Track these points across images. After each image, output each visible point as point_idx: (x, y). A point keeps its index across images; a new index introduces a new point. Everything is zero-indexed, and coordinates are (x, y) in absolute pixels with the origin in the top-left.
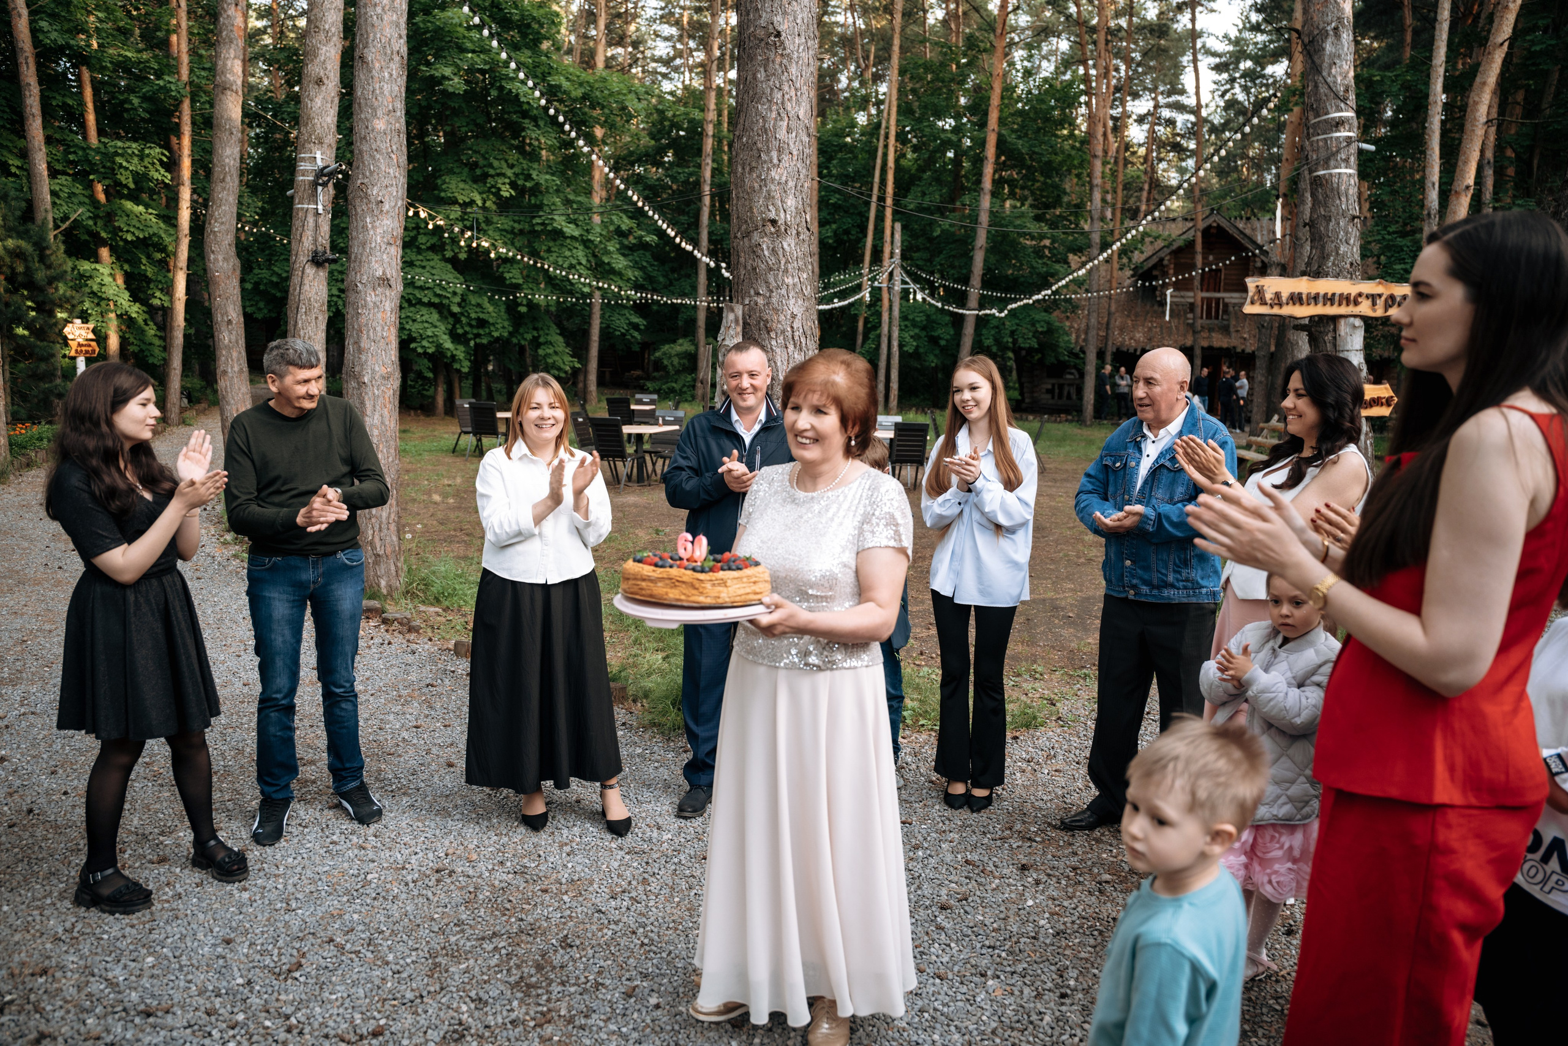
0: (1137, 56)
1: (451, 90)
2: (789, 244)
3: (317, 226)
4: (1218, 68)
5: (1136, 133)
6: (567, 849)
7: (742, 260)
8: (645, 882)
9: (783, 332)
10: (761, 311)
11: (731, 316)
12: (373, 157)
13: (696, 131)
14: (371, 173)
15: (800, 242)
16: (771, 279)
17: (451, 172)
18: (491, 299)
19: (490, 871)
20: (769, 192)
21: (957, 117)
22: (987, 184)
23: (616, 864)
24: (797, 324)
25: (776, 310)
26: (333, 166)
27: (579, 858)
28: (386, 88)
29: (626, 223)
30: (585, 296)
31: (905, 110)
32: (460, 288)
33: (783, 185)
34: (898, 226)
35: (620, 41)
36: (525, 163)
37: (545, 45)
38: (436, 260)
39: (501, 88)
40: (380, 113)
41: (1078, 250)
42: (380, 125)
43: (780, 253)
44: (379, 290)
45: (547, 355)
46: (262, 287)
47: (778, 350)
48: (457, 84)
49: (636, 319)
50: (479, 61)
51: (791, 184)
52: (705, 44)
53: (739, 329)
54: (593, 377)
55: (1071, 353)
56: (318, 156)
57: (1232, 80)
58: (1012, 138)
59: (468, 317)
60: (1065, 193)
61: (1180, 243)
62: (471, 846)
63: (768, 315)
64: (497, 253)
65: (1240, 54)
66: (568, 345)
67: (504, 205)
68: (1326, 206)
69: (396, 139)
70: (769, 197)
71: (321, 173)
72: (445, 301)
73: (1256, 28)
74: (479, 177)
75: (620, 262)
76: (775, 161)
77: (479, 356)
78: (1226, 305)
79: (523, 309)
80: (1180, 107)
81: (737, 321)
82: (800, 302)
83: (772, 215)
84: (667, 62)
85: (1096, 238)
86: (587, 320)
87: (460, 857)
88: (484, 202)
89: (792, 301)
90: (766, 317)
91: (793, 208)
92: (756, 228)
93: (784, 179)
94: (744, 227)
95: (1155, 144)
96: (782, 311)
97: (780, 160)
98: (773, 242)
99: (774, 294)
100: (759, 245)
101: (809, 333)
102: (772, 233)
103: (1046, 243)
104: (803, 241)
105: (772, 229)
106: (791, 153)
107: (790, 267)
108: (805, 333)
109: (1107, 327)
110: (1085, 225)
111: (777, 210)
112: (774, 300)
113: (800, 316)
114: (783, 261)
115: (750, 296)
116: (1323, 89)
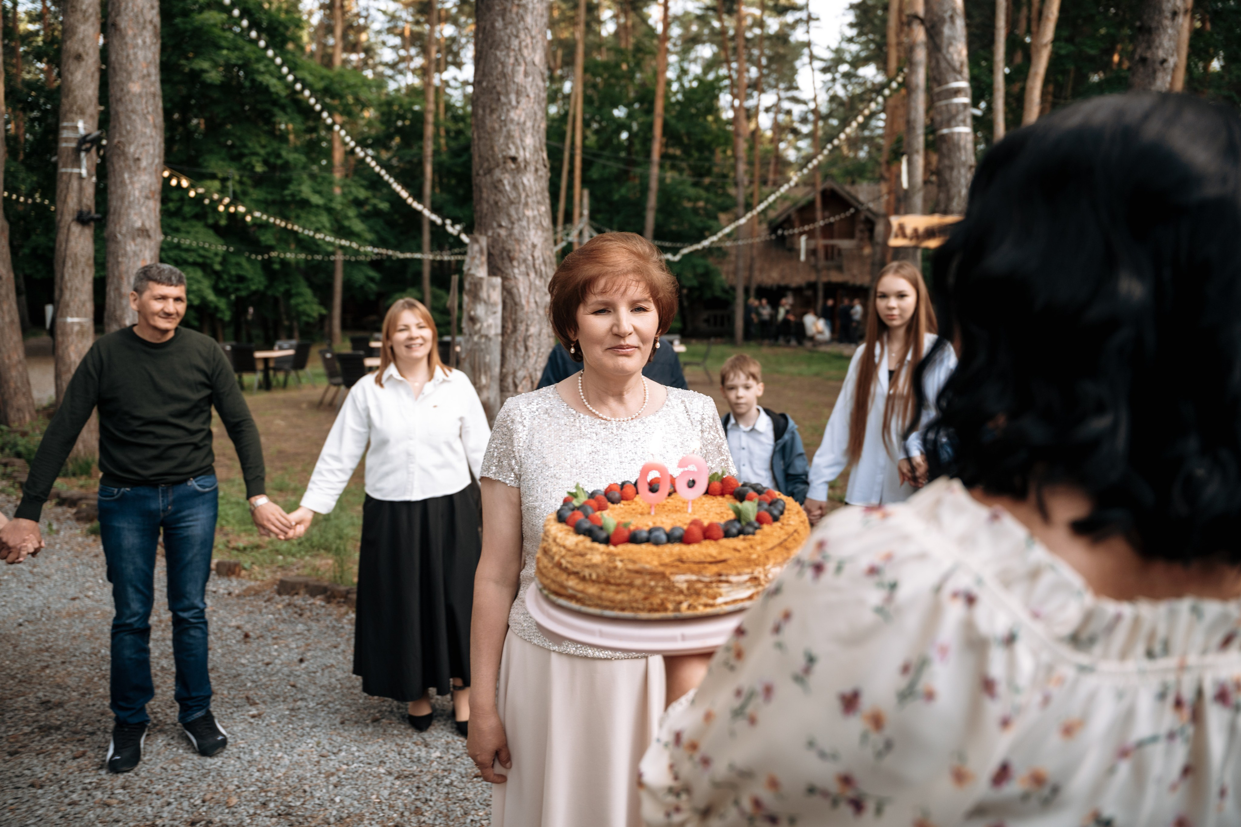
0: (764, 61)
1: (209, 81)
2: (528, 179)
3: (81, 189)
4: (825, 70)
5: (765, 121)
6: (333, 779)
7: (485, 195)
8: (418, 812)
9: (525, 261)
10: (503, 242)
11: (476, 247)
12: (129, 118)
13: (419, 119)
14: (128, 132)
15: (538, 179)
16: (513, 212)
17: (211, 152)
18: (248, 259)
19: (251, 816)
20: (509, 132)
21: (628, 105)
22: (656, 156)
23: (386, 793)
24: (537, 254)
25: (518, 241)
26: (96, 133)
27: (347, 790)
28: (141, 54)
29: (362, 194)
30: (329, 254)
31: (588, 101)
32: (221, 248)
33: (522, 125)
34: (586, 193)
35: (353, 47)
36: (275, 145)
37: (290, 46)
38: (199, 227)
39: (253, 81)
40: (135, 76)
41: (725, 209)
42: (135, 88)
43: (521, 187)
44: (139, 240)
45: (298, 305)
46: (40, 252)
47: (521, 278)
48: (214, 76)
49: (372, 273)
50: (234, 57)
51: (529, 124)
52: (424, 51)
53: (484, 259)
54: (337, 322)
55: (725, 291)
56: (81, 125)
57: (834, 80)
58: (673, 122)
59: (229, 274)
60: (716, 165)
61: (803, 202)
62: (231, 787)
63: (511, 245)
64: (253, 217)
65: (838, 60)
66: (315, 295)
67: (259, 181)
68: (949, 157)
69: (151, 101)
70: (509, 136)
71: (83, 140)
72: (208, 261)
73: (850, 40)
74: (236, 156)
75: (358, 226)
76: (514, 103)
77: (239, 307)
78: (839, 250)
79: (276, 266)
80: (795, 100)
81: (481, 251)
82: (540, 233)
83: (513, 152)
84: (393, 66)
85: (741, 199)
86: (331, 275)
87: (218, 802)
88: (241, 176)
89: (532, 232)
90: (508, 247)
91: (531, 147)
92: (498, 165)
93: (522, 119)
94: (486, 165)
95: (778, 128)
96: (524, 241)
97: (518, 102)
98: (514, 177)
99: (516, 226)
100: (500, 181)
101: (548, 261)
102: (512, 170)
103: (701, 204)
104: (541, 177)
105: (513, 166)
106: (528, 96)
107: (530, 200)
108: (544, 262)
109: (751, 268)
110: (732, 191)
111: (517, 149)
112: (516, 231)
113: (539, 246)
114: (523, 195)
115: (493, 228)
116: (944, 65)
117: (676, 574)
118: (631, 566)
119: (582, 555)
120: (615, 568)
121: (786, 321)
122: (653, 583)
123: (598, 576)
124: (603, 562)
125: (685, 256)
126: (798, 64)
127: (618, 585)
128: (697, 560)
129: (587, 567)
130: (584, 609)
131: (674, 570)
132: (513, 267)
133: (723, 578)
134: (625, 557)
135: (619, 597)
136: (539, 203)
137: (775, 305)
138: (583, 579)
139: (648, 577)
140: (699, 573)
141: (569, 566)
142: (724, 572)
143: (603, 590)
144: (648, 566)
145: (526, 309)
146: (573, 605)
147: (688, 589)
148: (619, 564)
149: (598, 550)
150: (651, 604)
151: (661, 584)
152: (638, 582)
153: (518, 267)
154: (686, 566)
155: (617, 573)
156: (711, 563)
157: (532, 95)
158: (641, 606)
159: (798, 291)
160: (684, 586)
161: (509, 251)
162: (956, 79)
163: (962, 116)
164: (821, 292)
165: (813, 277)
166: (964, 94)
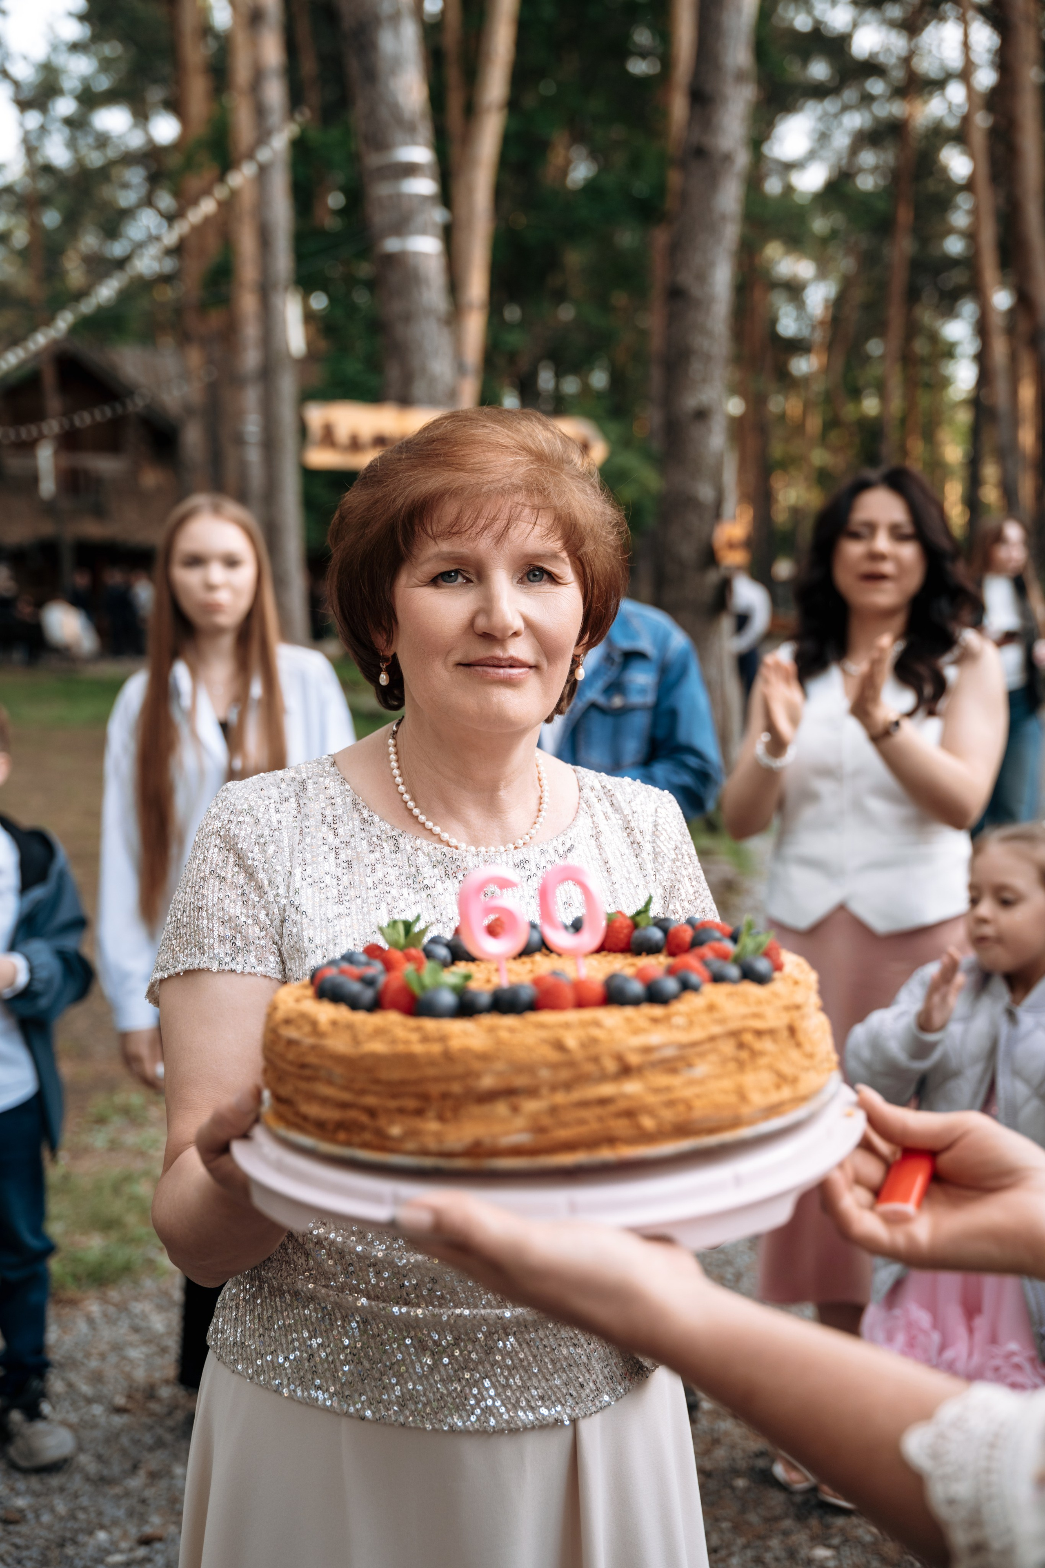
78: (96, 478)
116: (384, 113)
162: (405, 144)
163: (420, 219)
164: (67, 559)
165: (46, 528)
166: (424, 176)
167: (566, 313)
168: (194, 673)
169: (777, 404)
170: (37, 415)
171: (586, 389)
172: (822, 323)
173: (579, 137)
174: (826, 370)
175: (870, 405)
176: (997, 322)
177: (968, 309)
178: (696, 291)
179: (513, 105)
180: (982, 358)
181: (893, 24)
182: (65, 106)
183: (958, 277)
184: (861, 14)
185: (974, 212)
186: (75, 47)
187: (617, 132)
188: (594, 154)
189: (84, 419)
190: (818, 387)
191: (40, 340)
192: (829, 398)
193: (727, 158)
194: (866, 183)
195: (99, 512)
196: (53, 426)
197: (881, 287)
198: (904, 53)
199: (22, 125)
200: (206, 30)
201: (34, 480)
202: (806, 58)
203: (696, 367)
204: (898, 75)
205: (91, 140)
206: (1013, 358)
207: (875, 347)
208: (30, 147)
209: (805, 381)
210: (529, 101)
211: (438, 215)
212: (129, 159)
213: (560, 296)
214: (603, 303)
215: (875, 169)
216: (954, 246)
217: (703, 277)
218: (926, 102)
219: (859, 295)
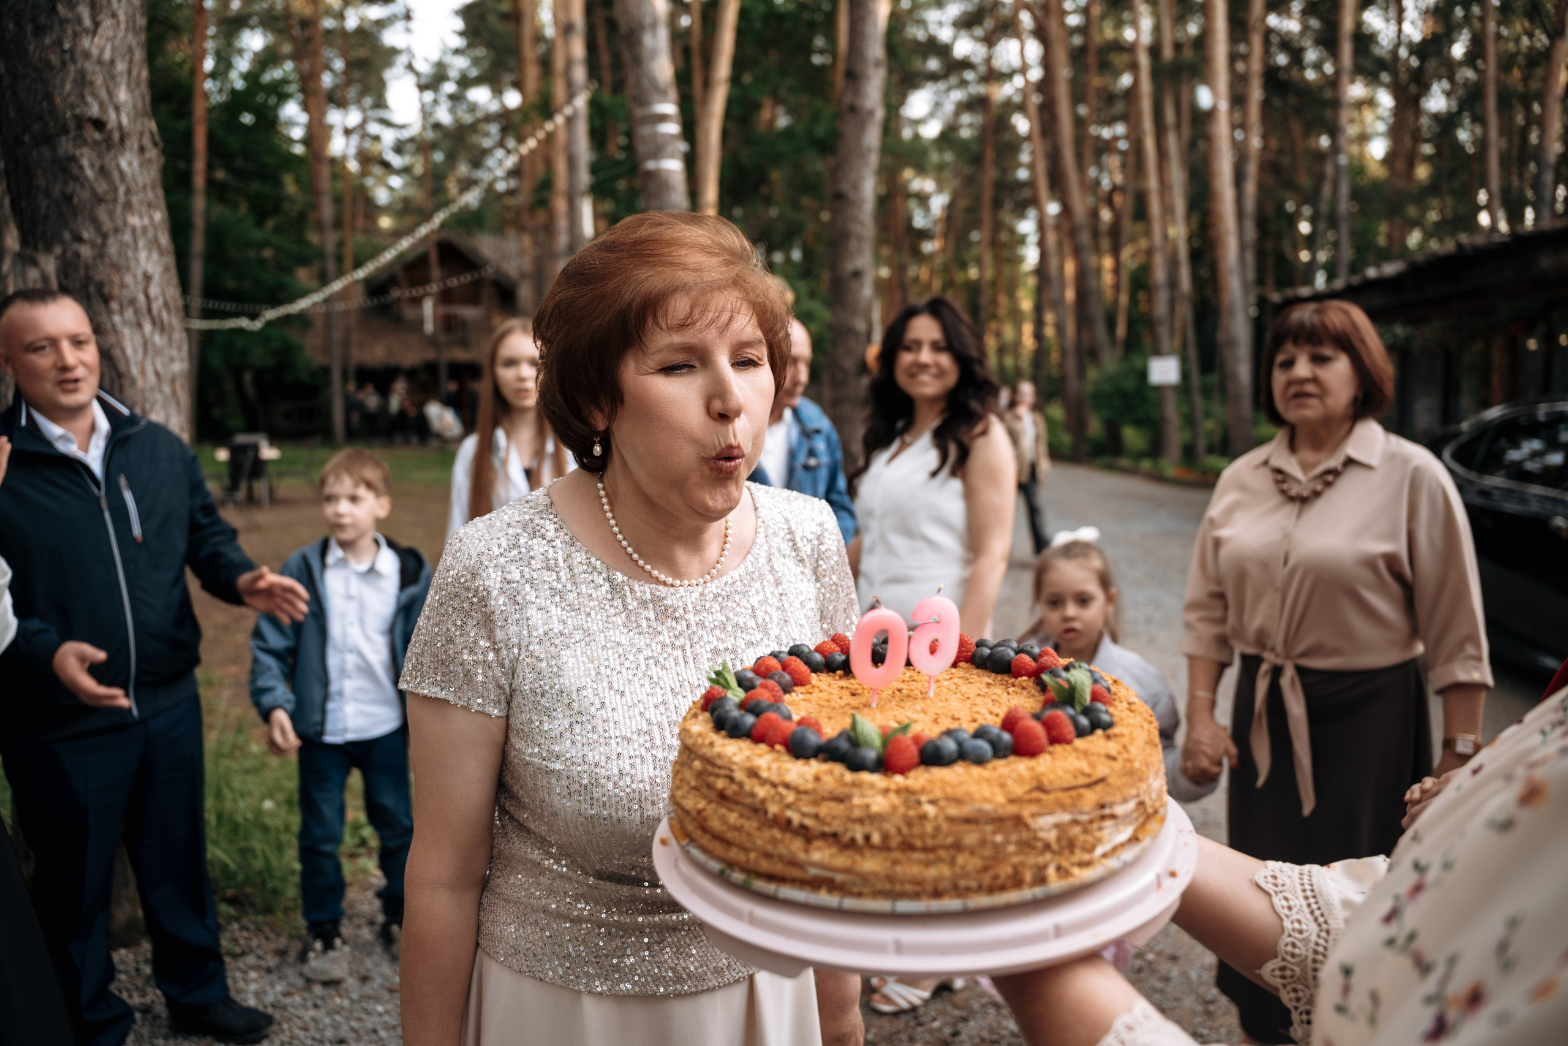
2: (128, 162)
4: (421, 88)
7: (40, 181)
9: (133, 302)
10: (87, 268)
15: (145, 164)
16: (102, 215)
20: (82, 73)
22: (199, 180)
24: (154, 290)
33: (107, 66)
43: (116, 175)
47: (126, 331)
51: (121, 67)
55: (315, 373)
58: (222, 134)
60: (285, 199)
65: (442, 77)
70: (83, 81)
76: (87, 22)
80: (386, 123)
82: (155, 256)
83: (94, 110)
89: (143, 255)
90: (98, 277)
91: (130, 105)
92: (65, 131)
93: (107, 55)
94: (37, 127)
95: (366, 159)
96: (128, 269)
97: (97, 24)
98: (100, 156)
99: (111, 240)
100: (73, 159)
101: (172, 305)
102: (96, 143)
103: (267, 253)
104: (150, 161)
105: (97, 136)
106: (114, 15)
107: (135, 199)
108: (166, 304)
109: (346, 344)
110: (313, 238)
111: (102, 105)
112: (112, 249)
113: (156, 278)
114: (122, 190)
115: (63, 242)
116: (646, 83)
117: (1040, 815)
118: (953, 811)
119: (839, 799)
120: (924, 817)
121: (402, 413)
122: (999, 838)
123: (885, 837)
124: (894, 808)
125: (269, 324)
126: (388, 74)
127: (932, 849)
128: (1066, 785)
129: (861, 821)
130: (849, 903)
131: (1034, 808)
132: (110, 312)
133: (1107, 811)
134: (938, 793)
135: (932, 872)
136: (150, 205)
137: (384, 392)
138: (850, 845)
139: (989, 828)
140: (1074, 806)
141: (808, 822)
142: (1107, 799)
143: (895, 862)
144: (988, 807)
145: (140, 383)
146: (824, 898)
147: (1059, 839)
148: (930, 810)
149: (872, 786)
150: (996, 877)
151: (1014, 838)
152: (971, 838)
153: (121, 312)
154: (1051, 797)
155: (929, 828)
156: (1089, 786)
157: (122, 17)
158: (973, 884)
159: (411, 374)
160: (1051, 836)
161: (100, 286)
162: (660, 102)
163: (669, 149)
164: (443, 374)
165: (430, 355)
166: (672, 121)
167: (774, 212)
168: (508, 435)
169: (912, 271)
170: (425, 281)
171: (788, 260)
172: (940, 220)
173: (778, 100)
174: (943, 250)
175: (973, 273)
176: (1050, 222)
177: (1032, 213)
178: (852, 195)
179: (735, 80)
180: (1041, 244)
181: (977, 39)
182: (449, 87)
183: (1026, 194)
184: (959, 31)
185: (1033, 153)
186: (457, 52)
187: (804, 99)
188: (790, 112)
189: (454, 282)
190: (939, 261)
191: (423, 230)
192: (946, 268)
193: (871, 113)
194: (965, 133)
195: (465, 343)
196: (434, 288)
197: (977, 198)
198: (985, 56)
199: (421, 99)
200: (539, 38)
201: (420, 322)
202: (925, 57)
203: (853, 244)
204: (982, 69)
205: (464, 107)
206: (1060, 244)
207: (975, 236)
208: (426, 113)
209: (931, 256)
210: (747, 78)
211: (682, 146)
212: (489, 118)
213: (768, 201)
214: (796, 205)
215: (971, 125)
216: (1023, 174)
217: (856, 186)
218: (1001, 86)
219: (963, 203)
